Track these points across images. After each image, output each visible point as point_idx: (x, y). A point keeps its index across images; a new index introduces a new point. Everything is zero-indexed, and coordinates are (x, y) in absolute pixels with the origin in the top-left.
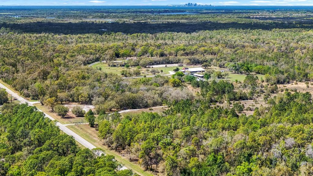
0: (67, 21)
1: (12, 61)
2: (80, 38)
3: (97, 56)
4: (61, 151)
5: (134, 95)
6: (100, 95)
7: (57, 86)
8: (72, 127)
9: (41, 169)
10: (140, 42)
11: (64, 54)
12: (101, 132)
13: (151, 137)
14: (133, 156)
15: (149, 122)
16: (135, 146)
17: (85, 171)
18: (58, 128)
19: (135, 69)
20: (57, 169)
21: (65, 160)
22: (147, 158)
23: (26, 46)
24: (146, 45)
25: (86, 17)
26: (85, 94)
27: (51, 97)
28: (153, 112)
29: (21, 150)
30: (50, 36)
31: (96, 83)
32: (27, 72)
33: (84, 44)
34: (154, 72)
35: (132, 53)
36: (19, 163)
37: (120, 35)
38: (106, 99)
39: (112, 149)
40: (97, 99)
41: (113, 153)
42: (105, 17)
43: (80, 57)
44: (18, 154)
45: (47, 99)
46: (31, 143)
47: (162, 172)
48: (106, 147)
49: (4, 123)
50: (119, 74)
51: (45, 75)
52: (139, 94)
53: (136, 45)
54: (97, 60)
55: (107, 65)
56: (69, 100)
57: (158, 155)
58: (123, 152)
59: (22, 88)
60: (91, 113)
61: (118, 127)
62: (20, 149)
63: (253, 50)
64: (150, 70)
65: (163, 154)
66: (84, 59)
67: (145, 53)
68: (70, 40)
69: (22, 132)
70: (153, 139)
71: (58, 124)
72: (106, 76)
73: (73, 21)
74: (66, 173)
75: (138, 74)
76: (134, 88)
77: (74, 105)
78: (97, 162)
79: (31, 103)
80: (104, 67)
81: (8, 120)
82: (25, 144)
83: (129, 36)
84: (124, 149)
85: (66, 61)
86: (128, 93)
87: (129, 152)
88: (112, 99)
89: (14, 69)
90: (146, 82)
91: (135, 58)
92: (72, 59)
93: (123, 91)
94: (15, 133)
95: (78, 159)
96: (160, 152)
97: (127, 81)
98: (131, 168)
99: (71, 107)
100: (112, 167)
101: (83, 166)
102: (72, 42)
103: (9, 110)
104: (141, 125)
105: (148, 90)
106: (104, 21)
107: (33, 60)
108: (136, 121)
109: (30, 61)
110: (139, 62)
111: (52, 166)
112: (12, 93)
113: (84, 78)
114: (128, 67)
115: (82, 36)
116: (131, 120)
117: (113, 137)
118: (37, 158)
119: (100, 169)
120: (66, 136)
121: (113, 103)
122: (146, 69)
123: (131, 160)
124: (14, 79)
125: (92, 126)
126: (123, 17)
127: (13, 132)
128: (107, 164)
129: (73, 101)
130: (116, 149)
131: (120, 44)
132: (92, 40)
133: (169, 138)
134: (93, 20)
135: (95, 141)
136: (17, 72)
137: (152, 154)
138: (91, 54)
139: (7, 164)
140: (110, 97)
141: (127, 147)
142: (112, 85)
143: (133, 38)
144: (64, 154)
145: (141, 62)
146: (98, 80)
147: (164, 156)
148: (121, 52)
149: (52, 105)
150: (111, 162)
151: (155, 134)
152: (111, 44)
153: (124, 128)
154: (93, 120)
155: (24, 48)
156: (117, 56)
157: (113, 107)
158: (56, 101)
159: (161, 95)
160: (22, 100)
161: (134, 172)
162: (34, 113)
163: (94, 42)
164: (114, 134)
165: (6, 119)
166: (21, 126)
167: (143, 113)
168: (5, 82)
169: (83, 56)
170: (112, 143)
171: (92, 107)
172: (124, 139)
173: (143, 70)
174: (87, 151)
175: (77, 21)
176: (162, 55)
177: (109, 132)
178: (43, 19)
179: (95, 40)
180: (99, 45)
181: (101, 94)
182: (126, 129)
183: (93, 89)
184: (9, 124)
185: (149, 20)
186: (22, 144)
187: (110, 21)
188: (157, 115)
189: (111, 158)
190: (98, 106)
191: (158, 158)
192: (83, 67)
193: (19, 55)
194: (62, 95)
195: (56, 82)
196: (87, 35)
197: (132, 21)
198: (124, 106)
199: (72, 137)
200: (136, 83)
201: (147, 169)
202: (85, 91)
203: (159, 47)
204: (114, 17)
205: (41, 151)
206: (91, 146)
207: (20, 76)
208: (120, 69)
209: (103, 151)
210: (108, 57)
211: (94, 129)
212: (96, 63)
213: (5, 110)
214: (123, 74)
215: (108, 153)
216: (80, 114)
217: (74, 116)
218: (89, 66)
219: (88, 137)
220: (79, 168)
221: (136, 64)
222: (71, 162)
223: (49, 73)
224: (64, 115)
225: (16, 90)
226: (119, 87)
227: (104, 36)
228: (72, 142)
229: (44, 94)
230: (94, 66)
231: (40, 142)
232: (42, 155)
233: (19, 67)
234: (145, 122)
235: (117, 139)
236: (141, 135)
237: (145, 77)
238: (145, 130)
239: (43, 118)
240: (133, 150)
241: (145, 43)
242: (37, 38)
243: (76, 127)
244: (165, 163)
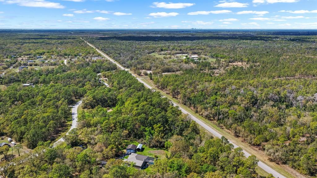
0: (141, 35)
1: (118, 52)
2: (146, 43)
3: (154, 50)
4: (138, 89)
5: (169, 67)
6: (154, 66)
7: (137, 63)
8: (143, 79)
9: (130, 96)
10: (171, 45)
11: (140, 50)
12: (155, 82)
13: (175, 84)
14: (168, 92)
15: (175, 78)
16: (169, 88)
17: (148, 98)
18: (137, 80)
19: (169, 56)
20: (137, 97)
21: (140, 93)
22: (174, 93)
23: (124, 46)
24: (174, 46)
25: (149, 34)
26: (148, 66)
27: (134, 67)
28: (176, 74)
29: (122, 89)
30: (134, 42)
31: (153, 62)
32: (125, 57)
33: (148, 45)
34: (177, 57)
35: (168, 49)
36: (122, 94)
37: (163, 42)
38: (157, 68)
39: (159, 89)
40: (153, 68)
41: (159, 90)
42: (157, 34)
43: (147, 51)
44: (121, 90)
45: (133, 68)
46: (126, 86)
47: (180, 99)
48: (157, 88)
49: (116, 77)
50: (163, 58)
51: (132, 58)
52: (171, 66)
53: (170, 46)
54: (154, 52)
55: (157, 54)
56: (142, 69)
57: (178, 92)
58: (164, 90)
59: (122, 63)
60: (151, 74)
61: (162, 80)
62: (122, 88)
63: (220, 48)
64: (176, 56)
65: (180, 91)
66: (148, 51)
67: (173, 49)
68: (142, 44)
69: (123, 81)
70: (176, 85)
71: (137, 78)
72: (157, 59)
73: (143, 36)
74: (140, 98)
75: (170, 58)
76: (169, 64)
77: (144, 71)
78: (153, 94)
79: (126, 70)
80: (156, 55)
81: (117, 76)
82: (124, 86)
83: (167, 42)
84: (164, 89)
85: (141, 52)
86: (166, 66)
87: (166, 90)
88: (160, 68)
89: (119, 55)
90: (174, 62)
91: (169, 51)
92: (143, 52)
93: (164, 65)
94: (120, 82)
95: (145, 93)
96: (179, 90)
97: (166, 61)
98: (167, 97)
99: (143, 71)
100: (159, 96)
101: (147, 95)
102: (143, 45)
103: (118, 72)
104: (171, 79)
105: (174, 65)
106: (156, 35)
107: (127, 52)
108: (169, 78)
109: (126, 52)
110: (171, 53)
111: (135, 95)
112: (118, 65)
113: (148, 59)
114: (166, 55)
115: (147, 42)
116: (167, 77)
117: (160, 84)
118: (129, 92)
119: (154, 97)
120: (141, 83)
121: (160, 70)
122: (174, 56)
123: (167, 94)
124: (119, 60)
125: (151, 79)
126: (164, 34)
127: (119, 81)
128: (157, 95)
129: (144, 69)
130: (161, 89)
131: (163, 45)
132: (151, 44)
133: (183, 85)
134: (152, 35)
135: (152, 86)
136: (121, 57)
137: (176, 91)
138: (151, 49)
139: (116, 94)
140: (159, 67)
141: (165, 88)
142: (159, 63)
143: (168, 43)
144: (140, 91)
145: (172, 53)
146: (154, 61)
147: (181, 92)
148: (164, 49)
149: (135, 71)
150: (158, 94)
151: (177, 83)
152: (159, 45)
153: (164, 80)
154: (152, 77)
155: (124, 47)
156: (162, 50)
157: (160, 72)
158: (136, 69)
159: (180, 67)
160: (123, 68)
161: (168, 98)
162: (127, 74)
163: (152, 44)
164: (160, 82)
165: (116, 76)
166: (122, 79)
167: (172, 74)
168: (116, 61)
169: (148, 50)
170: (159, 86)
171: (151, 72)
172: (164, 85)
173: (173, 56)
174: (149, 89)
175: (145, 36)
176: (181, 50)
177: (158, 82)
178: (131, 34)
179: (153, 44)
180: (154, 46)
181: (155, 66)
182: (165, 81)
183: (152, 64)
184: (117, 78)
185: (175, 35)
186: (123, 86)
187: (159, 35)
188: (178, 75)
189: (159, 92)
190: (153, 71)
191: (178, 93)
192: (147, 55)
193: (121, 50)
194: (139, 66)
195: (137, 61)
196: (149, 41)
197: (168, 36)
198: (164, 71)
199: (143, 84)
200: (169, 62)
201: (173, 97)
202: (148, 65)
203: (179, 47)
204: (161, 34)
205: (130, 89)
206: (151, 88)
207: (122, 58)
208: (163, 56)
209: (156, 90)
210: (158, 51)
211: (152, 81)
212: (153, 53)
213: (116, 72)
214: (164, 58)
215: (158, 90)
216: (146, 74)
217: (144, 75)
218: (150, 54)
219: (150, 84)
220: (146, 96)
221: (170, 54)
222: (143, 94)
223: (133, 57)
224: (139, 75)
225: (120, 64)
226: (162, 63)
227: (156, 42)
228: (143, 86)
229: (132, 66)
230: (152, 54)
231: (130, 86)
232: (131, 91)
233: (121, 55)
234: (173, 78)
235: (162, 85)
236: (171, 83)
237: (173, 59)
238: (173, 81)
239: (131, 76)
240: (168, 90)
241: (173, 45)
242: (129, 43)
243: (145, 80)
244: (181, 95)
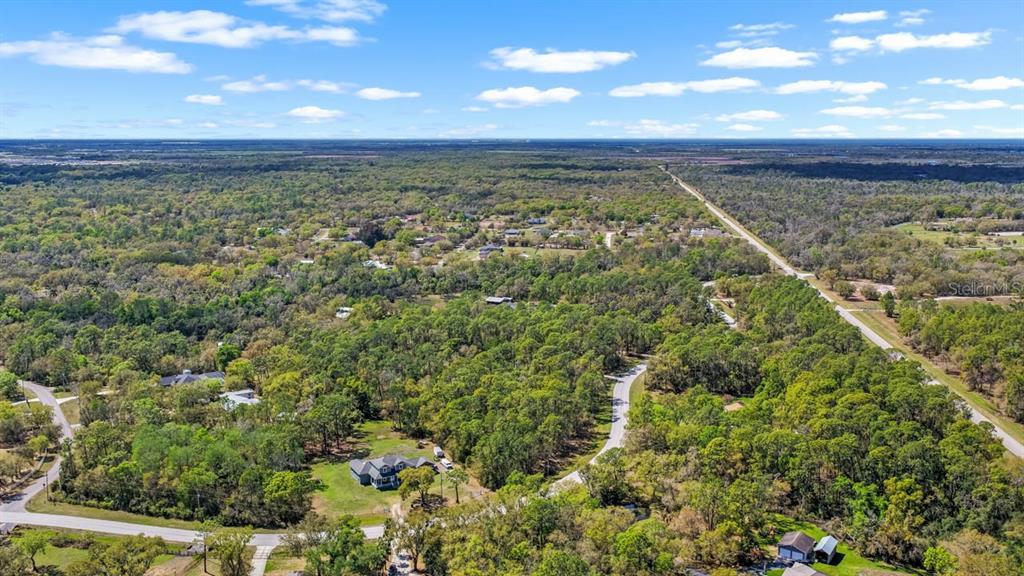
0: (866, 161)
1: (780, 215)
2: (882, 186)
3: (908, 214)
4: (839, 346)
5: (964, 275)
6: (906, 271)
7: (841, 255)
8: (858, 314)
9: (808, 367)
10: (981, 196)
11: (856, 209)
12: (903, 325)
13: (986, 341)
14: (951, 367)
15: (985, 319)
16: (957, 351)
17: (872, 379)
18: (837, 313)
19: (969, 236)
20: (831, 371)
21: (843, 361)
22: (976, 372)
23: (802, 196)
24: (991, 201)
25: (895, 157)
26: (883, 268)
27: (831, 269)
28: (993, 304)
29: (782, 338)
30: (838, 183)
31: (903, 255)
32: (800, 232)
33: (888, 195)
34: (1000, 242)
35: (966, 211)
36: (778, 356)
37: (947, 184)
38: (915, 277)
39: (919, 352)
40: (902, 277)
41: (919, 358)
42: (926, 157)
43: (880, 215)
44: (777, 343)
45: (825, 270)
46: (796, 331)
47: (1000, 397)
48: (909, 348)
49: (762, 299)
50: (941, 243)
51: (825, 238)
52: (972, 275)
53: (973, 201)
54: (907, 219)
55: (922, 228)
56: (857, 276)
57: (995, 370)
58: (936, 358)
59: (789, 254)
60: (889, 296)
61: (930, 321)
62: (780, 336)
64: (995, 239)
65: (1004, 369)
66: (886, 217)
67: (987, 212)
68: (866, 190)
69: (785, 314)
70: (988, 345)
71: (838, 308)
72: (919, 244)
73: (874, 161)
74: (843, 378)
75: (972, 243)
76: (964, 266)
77: (863, 284)
78: (893, 368)
79: (802, 276)
80: (917, 231)
81: (767, 295)
82: (787, 330)
83: (963, 185)
84: (937, 354)
85: (859, 218)
86: (952, 272)
87: (946, 360)
88: (926, 279)
89: (781, 226)
90: (983, 258)
91: (970, 220)
92: (867, 217)
93: (945, 268)
94: (775, 314)
95: (863, 360)
96: (999, 365)
97: (954, 254)
98: (947, 385)
99: (861, 285)
100: (916, 378)
101: (871, 371)
102: (870, 193)
103: (771, 282)
104: (970, 322)
105: (987, 270)
106: (923, 162)
107: (809, 216)
108: (962, 315)
109: (805, 216)
110: (976, 225)
111: (823, 365)
112: (775, 259)
113: (883, 245)
114: (956, 232)
115: (885, 184)
116: (953, 312)
117: (921, 335)
118: (803, 352)
119: (897, 380)
120: (849, 325)
121: (926, 285)
122: (987, 237)
123: (948, 372)
124: (780, 241)
125: (890, 315)
126: (954, 157)
127: (773, 313)
128: (908, 373)
129: (864, 277)
130: (925, 353)
131: (947, 197)
132: (901, 190)
133: (1017, 346)
134: (906, 161)
135: (892, 338)
136: (786, 231)
137: (985, 367)
138: (898, 210)
139: (760, 355)
140: (923, 275)
141: (943, 351)
142: (927, 258)
143: (969, 189)
144: (844, 351)
145: (980, 226)
146: (906, 250)
147: (1005, 373)
148: (947, 209)
149: (832, 281)
150: (914, 372)
151: (993, 337)
152: (932, 197)
153: (941, 323)
154: (892, 307)
155: (799, 198)
156: (941, 215)
157: (926, 291)
158: (838, 275)
159: (1009, 278)
160: (789, 270)
161: (952, 390)
162: (804, 290)
163: (904, 193)
164: (924, 330)
165: (764, 294)
166: (784, 306)
167: (976, 303)
168: (768, 243)
169: (886, 214)
170: (919, 343)
171: (891, 288)
172: (939, 340)
173: (983, 238)
174: (879, 350)
175: (880, 162)
176: (1017, 217)
177: (917, 327)
178: (830, 158)
179: (907, 191)
180: (913, 197)
181: (908, 270)
182: (945, 326)
183: (896, 261)
184: (768, 302)
185: (1000, 163)
186: (784, 331)
187: (934, 162)
188: (999, 308)
189: (915, 365)
190: (901, 287)
191: (994, 375)
192: (883, 228)
193: (790, 207)
194: (846, 267)
195: (841, 248)
196: (894, 182)
197: (970, 164)
198: (943, 291)
199: (857, 328)
200: (967, 258)
201: (974, 389)
202: (883, 264)
203: (1013, 204)
204: (941, 157)
205: (810, 343)
206: (885, 345)
207: (788, 236)
208: (944, 236)
209: (904, 353)
210: (925, 216)
211: (892, 320)
212: (905, 224)
213: (764, 282)
214: (946, 243)
215: (912, 357)
216: (872, 297)
217: (864, 299)
218: (893, 228)
219: (882, 330)
220: (864, 373)
221: (971, 229)
222: (853, 364)
223: (830, 235)
224: (848, 296)
225: (782, 255)
226: (938, 262)
227: (921, 185)
228: (856, 335)
229: (821, 265)
230: (900, 228)
231: (810, 332)
232: (811, 348)
233: (789, 225)
234: (978, 318)
235: (929, 338)
236: (969, 336)
237: (984, 248)
238: (975, 330)
239: (817, 298)
240: (953, 358)
241: (989, 197)
242: (818, 185)
243: (865, 315)
244: (1005, 384)
